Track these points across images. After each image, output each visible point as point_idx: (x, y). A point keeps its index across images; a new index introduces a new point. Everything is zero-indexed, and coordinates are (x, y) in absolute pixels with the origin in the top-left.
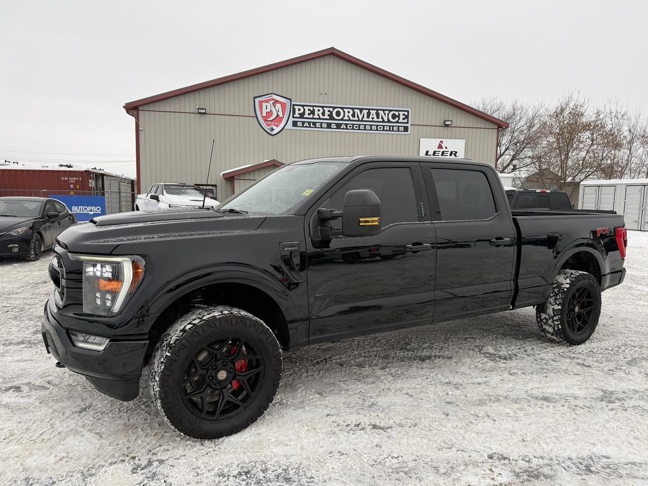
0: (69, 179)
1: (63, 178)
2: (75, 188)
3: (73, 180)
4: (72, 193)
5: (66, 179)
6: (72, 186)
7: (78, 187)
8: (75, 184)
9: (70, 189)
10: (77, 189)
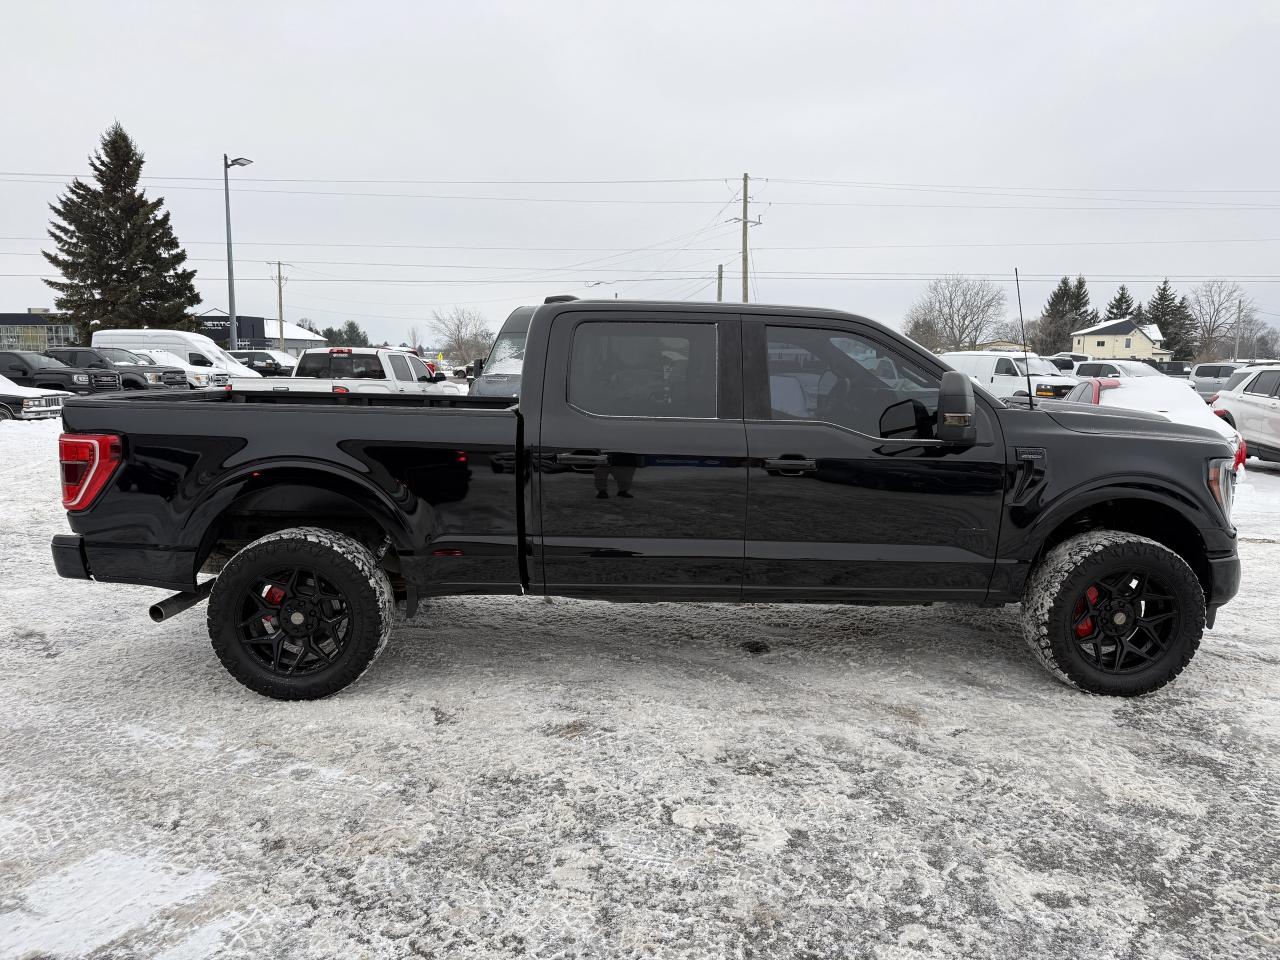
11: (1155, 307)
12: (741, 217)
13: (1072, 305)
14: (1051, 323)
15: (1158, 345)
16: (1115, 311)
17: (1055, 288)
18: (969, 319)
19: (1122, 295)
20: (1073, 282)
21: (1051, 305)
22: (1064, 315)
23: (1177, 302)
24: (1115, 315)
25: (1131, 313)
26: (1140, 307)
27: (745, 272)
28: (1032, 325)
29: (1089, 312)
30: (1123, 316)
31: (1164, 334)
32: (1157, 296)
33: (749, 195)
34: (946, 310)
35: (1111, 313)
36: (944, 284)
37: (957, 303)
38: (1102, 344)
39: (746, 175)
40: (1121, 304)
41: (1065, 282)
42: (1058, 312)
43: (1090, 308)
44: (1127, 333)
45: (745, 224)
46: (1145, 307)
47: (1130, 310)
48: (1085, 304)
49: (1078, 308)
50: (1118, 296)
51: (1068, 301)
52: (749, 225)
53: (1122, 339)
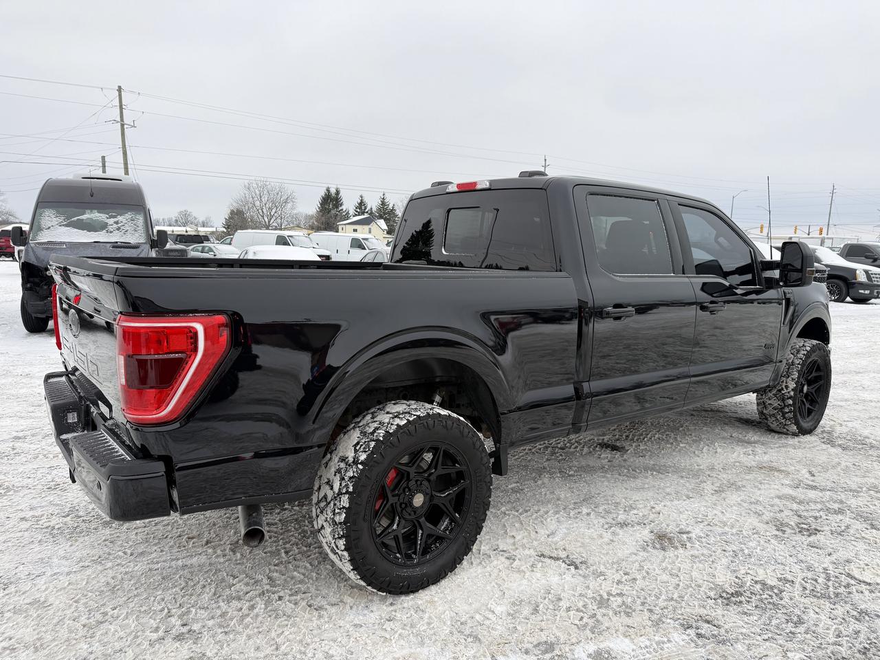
11: (379, 210)
12: (119, 119)
13: (334, 205)
14: (322, 216)
15: (385, 232)
16: (358, 210)
17: (323, 194)
18: (274, 211)
19: (361, 200)
20: (333, 191)
21: (321, 204)
22: (330, 211)
23: (391, 207)
24: (359, 213)
25: (367, 212)
26: (371, 209)
27: (126, 164)
28: (312, 217)
29: (344, 210)
30: (363, 213)
31: (388, 226)
32: (380, 203)
33: (123, 103)
34: (258, 203)
35: (357, 211)
36: (255, 185)
37: (265, 199)
38: (355, 230)
39: (120, 87)
40: (361, 206)
41: (328, 190)
42: (326, 209)
43: (344, 208)
44: (369, 224)
45: (122, 126)
46: (374, 209)
47: (366, 211)
48: (341, 205)
49: (337, 207)
50: (359, 201)
51: (331, 202)
52: (125, 126)
53: (366, 228)
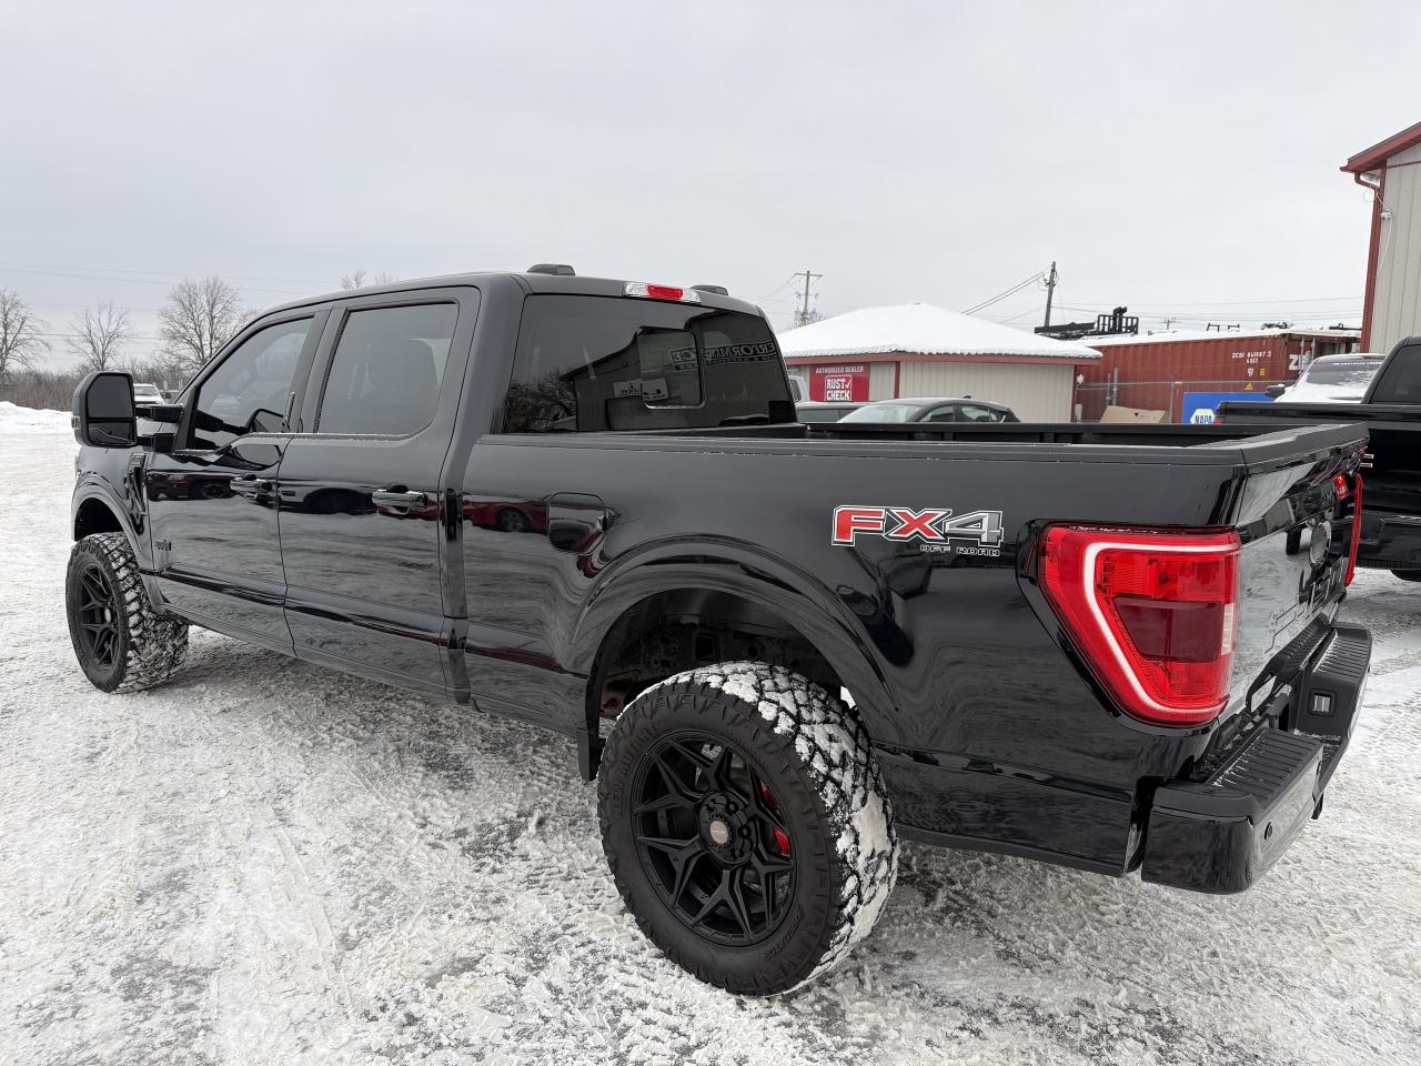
0: (1246, 355)
1: (1235, 355)
2: (1257, 376)
3: (1254, 357)
4: (1249, 387)
5: (1242, 355)
6: (1250, 371)
7: (1262, 372)
8: (1257, 367)
9: (1247, 378)
10: (1260, 378)
